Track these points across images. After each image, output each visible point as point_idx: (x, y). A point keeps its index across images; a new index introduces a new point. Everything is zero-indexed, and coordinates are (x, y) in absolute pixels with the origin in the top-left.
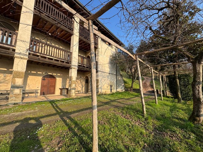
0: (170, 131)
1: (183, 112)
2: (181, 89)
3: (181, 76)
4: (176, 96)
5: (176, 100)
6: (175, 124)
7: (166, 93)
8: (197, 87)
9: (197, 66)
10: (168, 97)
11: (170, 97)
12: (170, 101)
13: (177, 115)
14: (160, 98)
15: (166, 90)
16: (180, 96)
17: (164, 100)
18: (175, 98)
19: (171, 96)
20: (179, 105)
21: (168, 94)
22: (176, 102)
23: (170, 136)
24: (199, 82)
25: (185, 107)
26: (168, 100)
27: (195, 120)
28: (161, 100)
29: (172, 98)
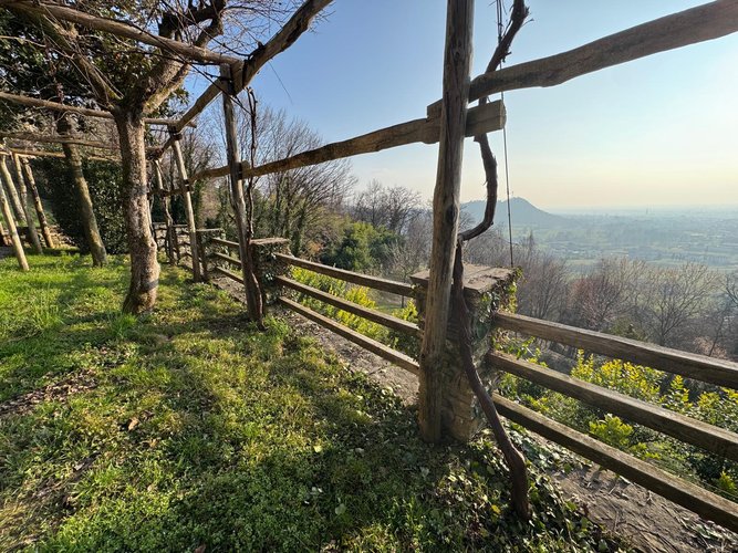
0: (58, 374)
1: (109, 292)
2: (99, 217)
3: (95, 170)
4: (86, 246)
5: (89, 259)
6: (78, 341)
7: (45, 236)
8: (136, 204)
9: (130, 132)
10: (57, 253)
11: (63, 253)
12: (61, 265)
13: (88, 309)
14: (14, 261)
15: (42, 226)
16: (99, 243)
17: (35, 266)
18: (83, 253)
19: (69, 247)
20: (98, 273)
21: (56, 240)
22: (87, 266)
23: (56, 392)
24: (139, 189)
25: (115, 275)
26: (53, 265)
27: (138, 303)
28: (20, 268)
29: (72, 252)
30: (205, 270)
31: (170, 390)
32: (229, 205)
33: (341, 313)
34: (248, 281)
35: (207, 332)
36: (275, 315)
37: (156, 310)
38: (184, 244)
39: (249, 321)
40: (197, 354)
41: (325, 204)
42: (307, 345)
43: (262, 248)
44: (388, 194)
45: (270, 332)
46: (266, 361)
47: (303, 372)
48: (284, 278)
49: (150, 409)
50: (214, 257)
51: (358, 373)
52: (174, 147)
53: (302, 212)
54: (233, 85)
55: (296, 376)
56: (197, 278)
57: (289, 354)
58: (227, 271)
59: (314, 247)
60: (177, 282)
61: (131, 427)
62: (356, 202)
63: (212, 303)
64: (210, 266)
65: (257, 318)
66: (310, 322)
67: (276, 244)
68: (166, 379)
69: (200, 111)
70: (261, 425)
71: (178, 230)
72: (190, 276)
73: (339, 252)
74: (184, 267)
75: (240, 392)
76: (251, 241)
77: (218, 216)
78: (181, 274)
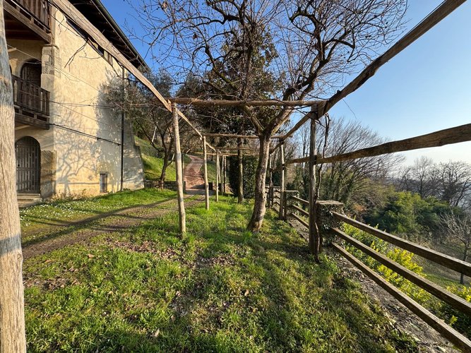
0: (222, 252)
1: (242, 217)
2: (244, 181)
3: (246, 160)
4: (236, 194)
5: (237, 199)
6: (230, 239)
7: (224, 188)
8: (261, 177)
10: (226, 195)
11: (229, 195)
12: (228, 201)
13: (234, 224)
14: (214, 197)
15: (225, 183)
16: (242, 193)
17: (220, 200)
18: (235, 196)
19: (231, 193)
20: (240, 207)
21: (228, 190)
22: (236, 203)
23: (221, 261)
24: (264, 169)
25: (245, 209)
26: (225, 201)
27: (254, 226)
28: (216, 200)
29: (231, 195)
30: (285, 214)
31: (264, 282)
32: (301, 176)
33: (382, 267)
34: (312, 227)
35: (284, 253)
36: (328, 254)
37: (260, 232)
38: (276, 197)
39: (309, 253)
40: (278, 265)
41: (370, 176)
42: (353, 287)
43: (324, 207)
44: (441, 169)
45: (324, 267)
46: (320, 286)
47: (349, 309)
48: (337, 230)
49: (254, 288)
50: (291, 207)
51: (406, 335)
52: (280, 148)
53: (350, 182)
54: (317, 115)
55: (343, 310)
56: (280, 218)
57: (337, 288)
58: (297, 216)
59: (358, 208)
60: (271, 218)
61: (246, 294)
62: (401, 175)
63: (287, 235)
64: (288, 212)
65: (315, 253)
66: (356, 269)
67: (333, 206)
68: (263, 274)
69: (297, 129)
70: (315, 335)
71: (274, 189)
72: (277, 215)
73: (382, 215)
74: (274, 210)
75: (302, 302)
76: (317, 201)
77: (294, 182)
78: (273, 214)
